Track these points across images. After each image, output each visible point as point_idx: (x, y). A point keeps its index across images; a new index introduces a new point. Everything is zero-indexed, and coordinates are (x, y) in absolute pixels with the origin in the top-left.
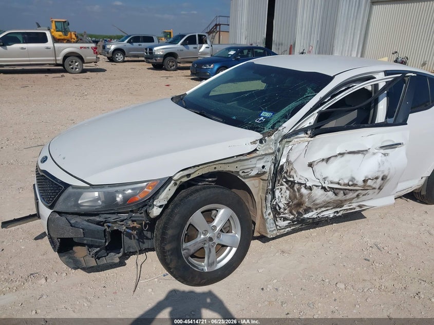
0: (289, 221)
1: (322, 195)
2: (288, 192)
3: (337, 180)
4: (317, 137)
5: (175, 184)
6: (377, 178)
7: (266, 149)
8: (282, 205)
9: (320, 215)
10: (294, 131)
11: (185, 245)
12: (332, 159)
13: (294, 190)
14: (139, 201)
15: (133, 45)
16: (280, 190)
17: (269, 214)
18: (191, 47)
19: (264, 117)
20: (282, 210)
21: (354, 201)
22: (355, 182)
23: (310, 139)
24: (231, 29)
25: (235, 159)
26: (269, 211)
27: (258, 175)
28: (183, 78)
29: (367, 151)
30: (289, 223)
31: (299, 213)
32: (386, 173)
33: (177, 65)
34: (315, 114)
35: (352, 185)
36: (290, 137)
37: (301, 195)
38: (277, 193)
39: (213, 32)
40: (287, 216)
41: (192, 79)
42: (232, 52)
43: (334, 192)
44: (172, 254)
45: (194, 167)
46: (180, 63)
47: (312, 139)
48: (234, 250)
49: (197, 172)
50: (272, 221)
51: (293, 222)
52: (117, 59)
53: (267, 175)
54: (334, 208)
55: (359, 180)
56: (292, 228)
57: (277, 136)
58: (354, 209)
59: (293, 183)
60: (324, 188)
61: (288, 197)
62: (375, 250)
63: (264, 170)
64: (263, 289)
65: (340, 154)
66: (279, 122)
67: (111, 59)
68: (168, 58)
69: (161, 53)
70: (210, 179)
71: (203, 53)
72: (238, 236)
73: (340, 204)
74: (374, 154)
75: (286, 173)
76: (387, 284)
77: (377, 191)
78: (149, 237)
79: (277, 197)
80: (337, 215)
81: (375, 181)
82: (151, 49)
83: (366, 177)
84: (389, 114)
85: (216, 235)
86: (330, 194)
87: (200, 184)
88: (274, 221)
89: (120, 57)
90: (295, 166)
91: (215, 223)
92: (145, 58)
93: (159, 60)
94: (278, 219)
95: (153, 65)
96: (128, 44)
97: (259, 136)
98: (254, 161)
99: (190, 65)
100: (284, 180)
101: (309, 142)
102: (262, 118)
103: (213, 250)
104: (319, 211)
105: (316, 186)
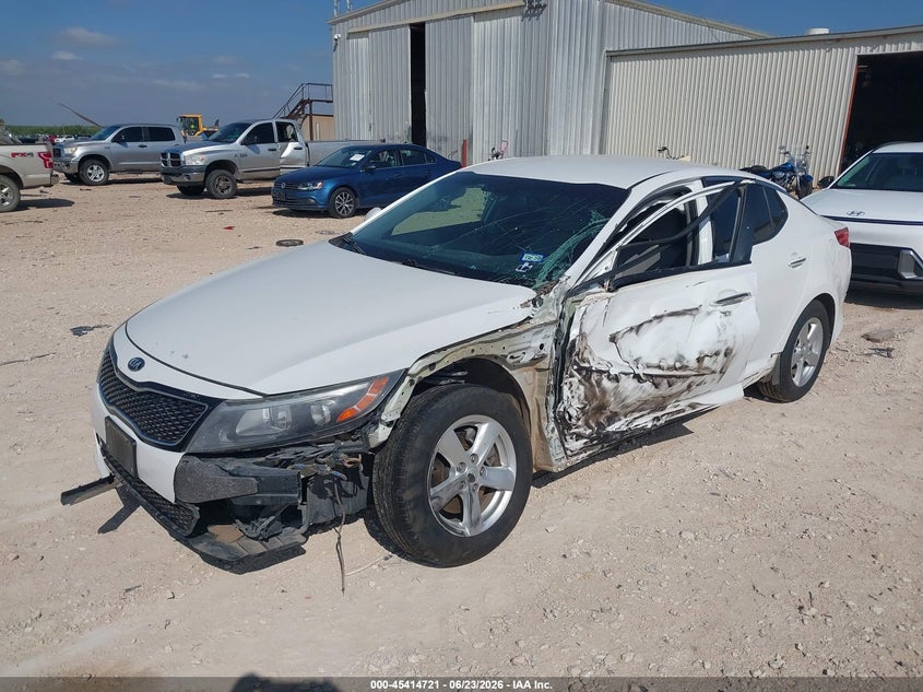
0: (586, 440)
1: (635, 389)
2: (582, 387)
3: (655, 362)
4: (621, 290)
5: (412, 382)
6: (717, 354)
7: (543, 316)
8: (573, 413)
9: (631, 426)
10: (583, 283)
11: (432, 491)
12: (645, 326)
13: (591, 384)
14: (359, 414)
15: (126, 146)
16: (569, 385)
17: (553, 431)
18: (264, 148)
19: (531, 263)
20: (573, 421)
21: (682, 397)
22: (685, 363)
23: (610, 294)
24: (337, 109)
25: (500, 334)
26: (552, 425)
27: (535, 361)
28: (256, 211)
29: (697, 309)
30: (585, 443)
31: (599, 425)
32: (730, 344)
33: (236, 186)
34: (613, 253)
35: (680, 368)
36: (576, 294)
37: (604, 392)
38: (566, 392)
39: (298, 116)
40: (581, 430)
41: (275, 213)
42: (357, 157)
43: (653, 383)
44: (415, 507)
45: (439, 351)
46: (241, 182)
47: (614, 294)
48: (508, 495)
49: (446, 360)
50: (558, 442)
51: (592, 441)
52: (92, 178)
53: (547, 361)
54: (652, 412)
55: (691, 358)
56: (588, 453)
57: (558, 291)
58: (684, 411)
59: (589, 371)
60: (637, 377)
61: (583, 396)
62: (722, 478)
63: (543, 352)
64: (565, 556)
65: (656, 318)
66: (557, 268)
67: (76, 179)
68: (216, 173)
69: (200, 163)
70: (459, 374)
71: (289, 160)
72: (513, 469)
73: (660, 404)
74: (709, 314)
75: (577, 355)
76: (755, 525)
77: (717, 376)
78: (350, 492)
79: (565, 398)
80: (658, 424)
81: (714, 358)
82: (176, 156)
83: (700, 353)
84: (718, 250)
85: (479, 469)
86: (648, 385)
87: (443, 382)
88: (562, 442)
89: (97, 173)
90: (591, 342)
91: (475, 449)
92: (163, 174)
93: (197, 177)
94: (568, 437)
95: (180, 188)
96: (115, 144)
97: (530, 293)
98: (528, 336)
99: (271, 184)
100: (575, 367)
101: (609, 299)
102: (526, 264)
103: (476, 497)
104: (629, 419)
105: (626, 374)
